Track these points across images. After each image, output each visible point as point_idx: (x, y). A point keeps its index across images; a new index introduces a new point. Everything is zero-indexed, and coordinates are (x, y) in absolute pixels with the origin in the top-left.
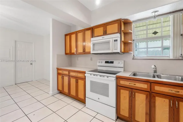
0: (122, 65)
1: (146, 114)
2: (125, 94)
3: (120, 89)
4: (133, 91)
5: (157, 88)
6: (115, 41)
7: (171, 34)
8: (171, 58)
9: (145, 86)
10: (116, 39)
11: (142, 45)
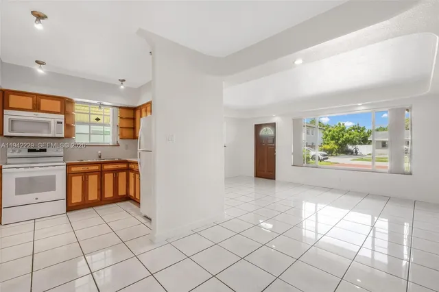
0: (62, 153)
1: (98, 190)
2: (77, 182)
3: (71, 177)
4: (85, 175)
5: (106, 167)
6: (58, 123)
7: (111, 123)
8: (111, 144)
9: (96, 168)
10: (59, 121)
11: (84, 129)
